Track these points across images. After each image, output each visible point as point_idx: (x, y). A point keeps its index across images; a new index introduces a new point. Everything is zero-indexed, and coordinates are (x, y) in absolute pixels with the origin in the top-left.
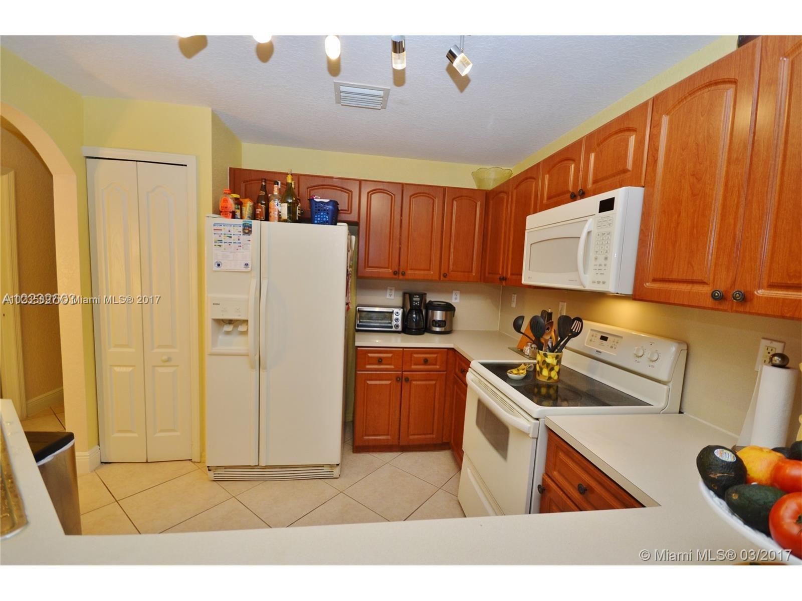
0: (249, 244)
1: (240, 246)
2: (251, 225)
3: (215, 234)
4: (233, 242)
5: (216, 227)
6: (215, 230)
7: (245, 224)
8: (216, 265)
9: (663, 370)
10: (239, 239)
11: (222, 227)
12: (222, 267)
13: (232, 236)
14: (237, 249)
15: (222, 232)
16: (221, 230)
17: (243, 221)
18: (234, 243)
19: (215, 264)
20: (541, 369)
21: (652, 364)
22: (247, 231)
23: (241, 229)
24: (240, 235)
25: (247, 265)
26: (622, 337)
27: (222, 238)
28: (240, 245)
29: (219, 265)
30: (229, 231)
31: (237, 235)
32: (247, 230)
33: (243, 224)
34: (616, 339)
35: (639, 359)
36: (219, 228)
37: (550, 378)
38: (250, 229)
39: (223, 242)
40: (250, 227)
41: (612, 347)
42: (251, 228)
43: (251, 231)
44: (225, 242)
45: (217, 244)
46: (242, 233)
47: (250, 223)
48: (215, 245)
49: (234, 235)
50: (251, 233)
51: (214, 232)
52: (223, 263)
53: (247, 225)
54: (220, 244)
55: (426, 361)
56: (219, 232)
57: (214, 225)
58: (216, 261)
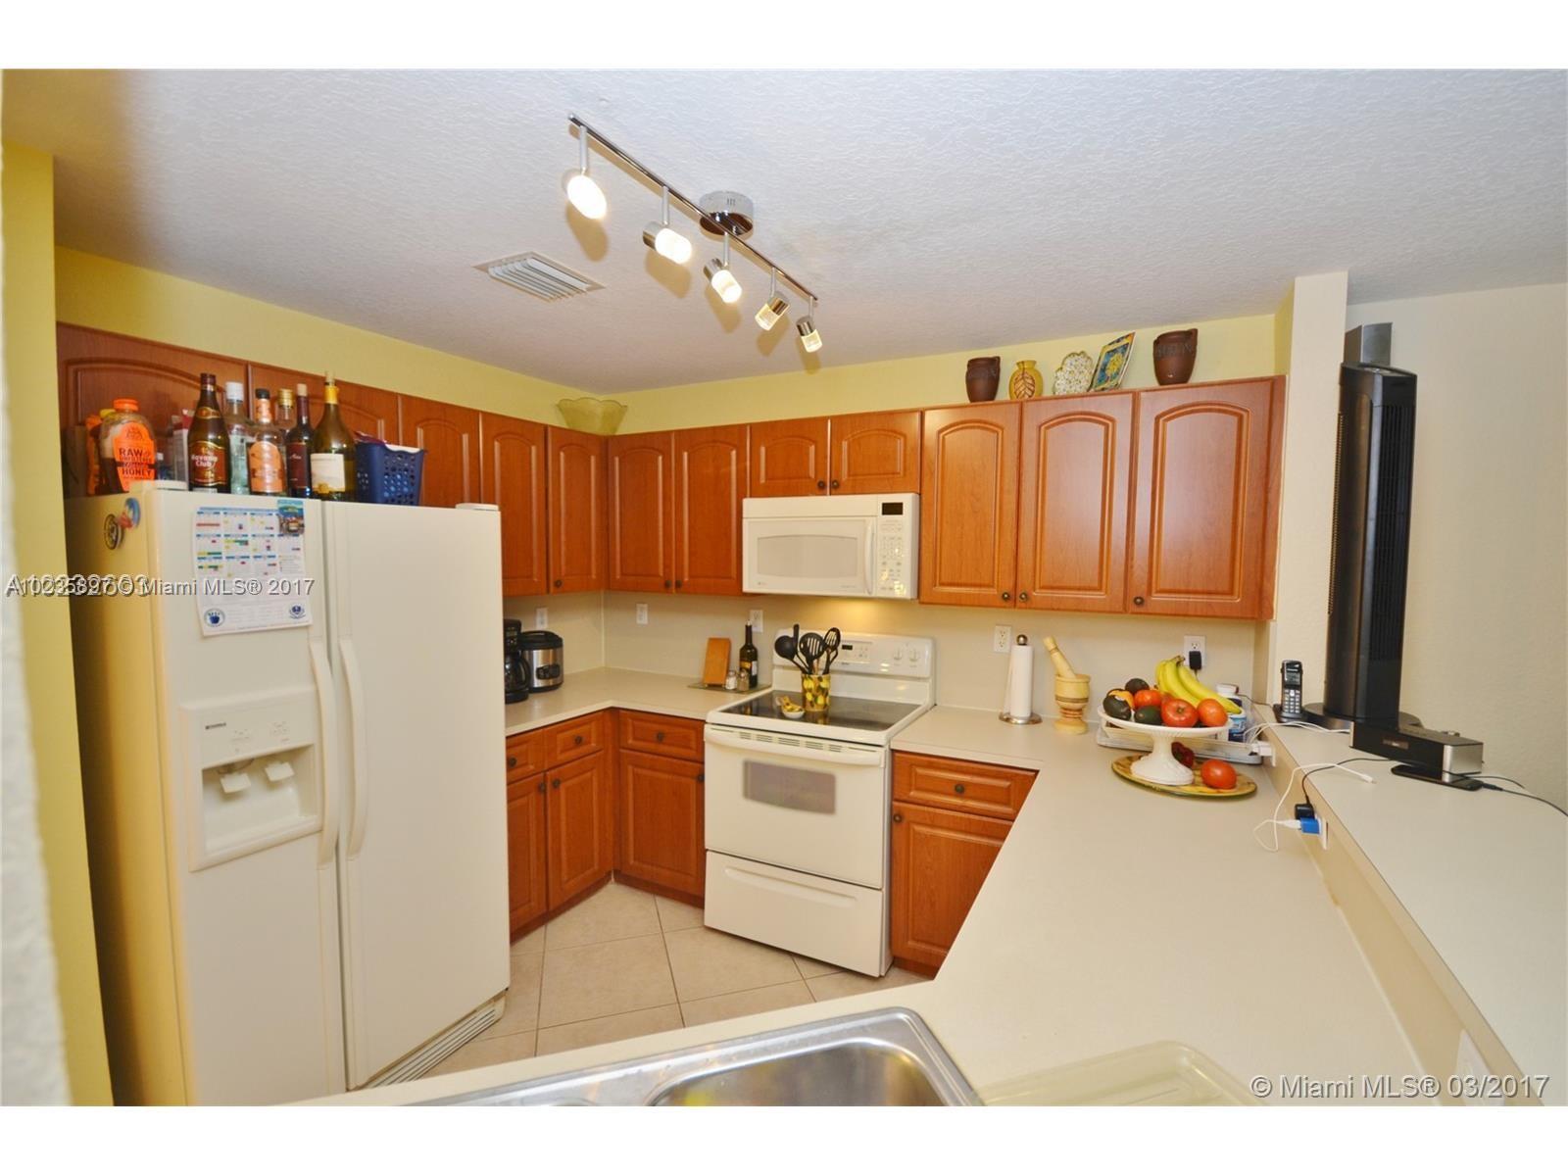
0: (299, 558)
1: (274, 565)
2: (301, 510)
3: (198, 536)
4: (251, 555)
5: (204, 519)
6: (199, 525)
7: (287, 508)
8: (209, 621)
9: (924, 667)
10: (268, 548)
11: (221, 518)
12: (225, 624)
13: (250, 539)
14: (266, 574)
15: (221, 531)
16: (218, 525)
17: (279, 502)
18: (256, 557)
19: (205, 619)
20: (815, 697)
21: (913, 664)
22: (293, 527)
23: (274, 521)
24: (272, 536)
25: (297, 610)
26: (871, 643)
27: (221, 546)
28: (271, 561)
29: (215, 620)
30: (241, 527)
31: (263, 536)
32: (292, 523)
33: (281, 509)
34: (864, 646)
35: (900, 662)
36: (213, 519)
37: (825, 705)
38: (301, 522)
39: (224, 556)
40: (300, 515)
41: (861, 656)
42: (302, 517)
43: (303, 526)
44: (228, 558)
45: (203, 563)
46: (276, 532)
47: (299, 507)
48: (201, 567)
49: (254, 536)
50: (302, 532)
51: (196, 531)
52: (226, 613)
53: (290, 510)
54: (214, 563)
55: (579, 741)
56: (213, 531)
57: (199, 513)
58: (206, 609)
